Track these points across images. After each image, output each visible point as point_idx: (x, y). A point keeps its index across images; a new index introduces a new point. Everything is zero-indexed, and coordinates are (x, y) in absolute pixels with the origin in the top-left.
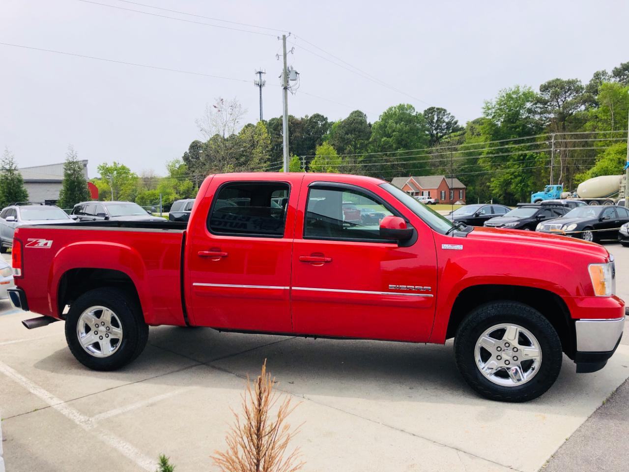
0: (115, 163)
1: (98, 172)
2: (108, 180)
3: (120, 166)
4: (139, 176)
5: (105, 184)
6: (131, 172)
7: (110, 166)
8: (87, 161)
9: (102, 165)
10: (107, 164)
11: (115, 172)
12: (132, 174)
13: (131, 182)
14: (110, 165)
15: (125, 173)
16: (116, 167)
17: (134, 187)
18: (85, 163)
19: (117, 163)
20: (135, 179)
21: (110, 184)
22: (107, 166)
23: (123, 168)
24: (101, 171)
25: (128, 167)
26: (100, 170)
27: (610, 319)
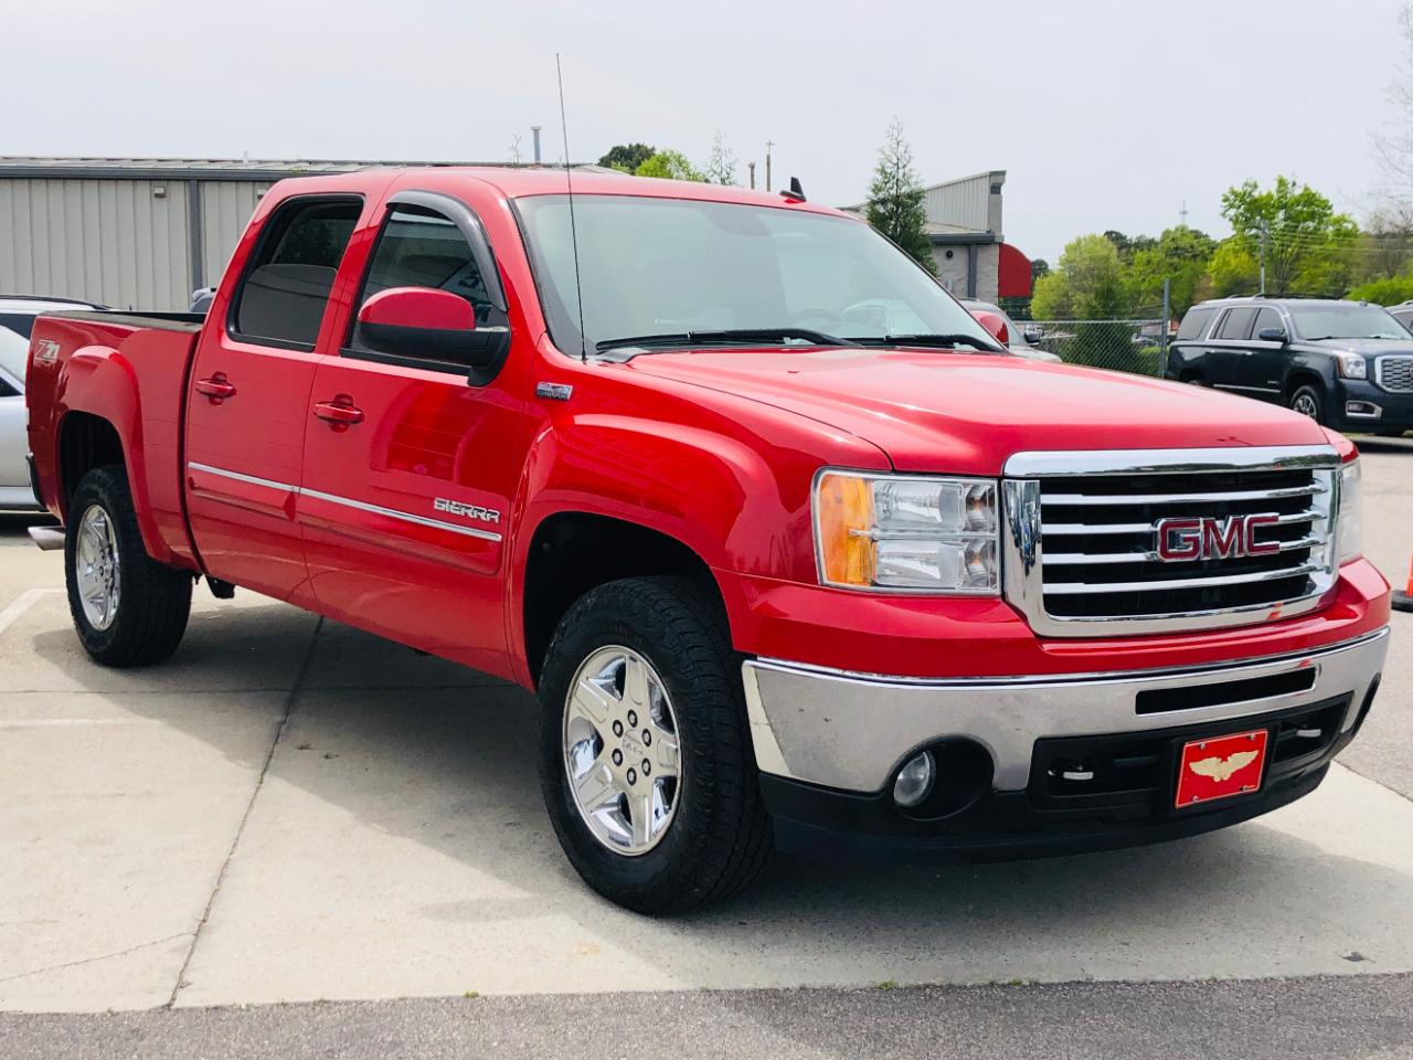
0: (1282, 182)
1: (1223, 215)
2: (1255, 242)
3: (1298, 191)
4: (1362, 229)
5: (1244, 256)
6: (1337, 212)
7: (1264, 194)
8: (1003, 173)
9: (1239, 189)
10: (1256, 186)
11: (1281, 214)
12: (1339, 221)
13: (1333, 247)
14: (1266, 188)
15: (1312, 216)
16: (1285, 197)
17: (1340, 267)
18: (995, 180)
19: (1290, 180)
20: (1346, 236)
21: (1258, 256)
22: (1256, 194)
23: (1309, 199)
24: (1232, 212)
25: (1324, 197)
26: (1231, 206)
27: (875, 677)
